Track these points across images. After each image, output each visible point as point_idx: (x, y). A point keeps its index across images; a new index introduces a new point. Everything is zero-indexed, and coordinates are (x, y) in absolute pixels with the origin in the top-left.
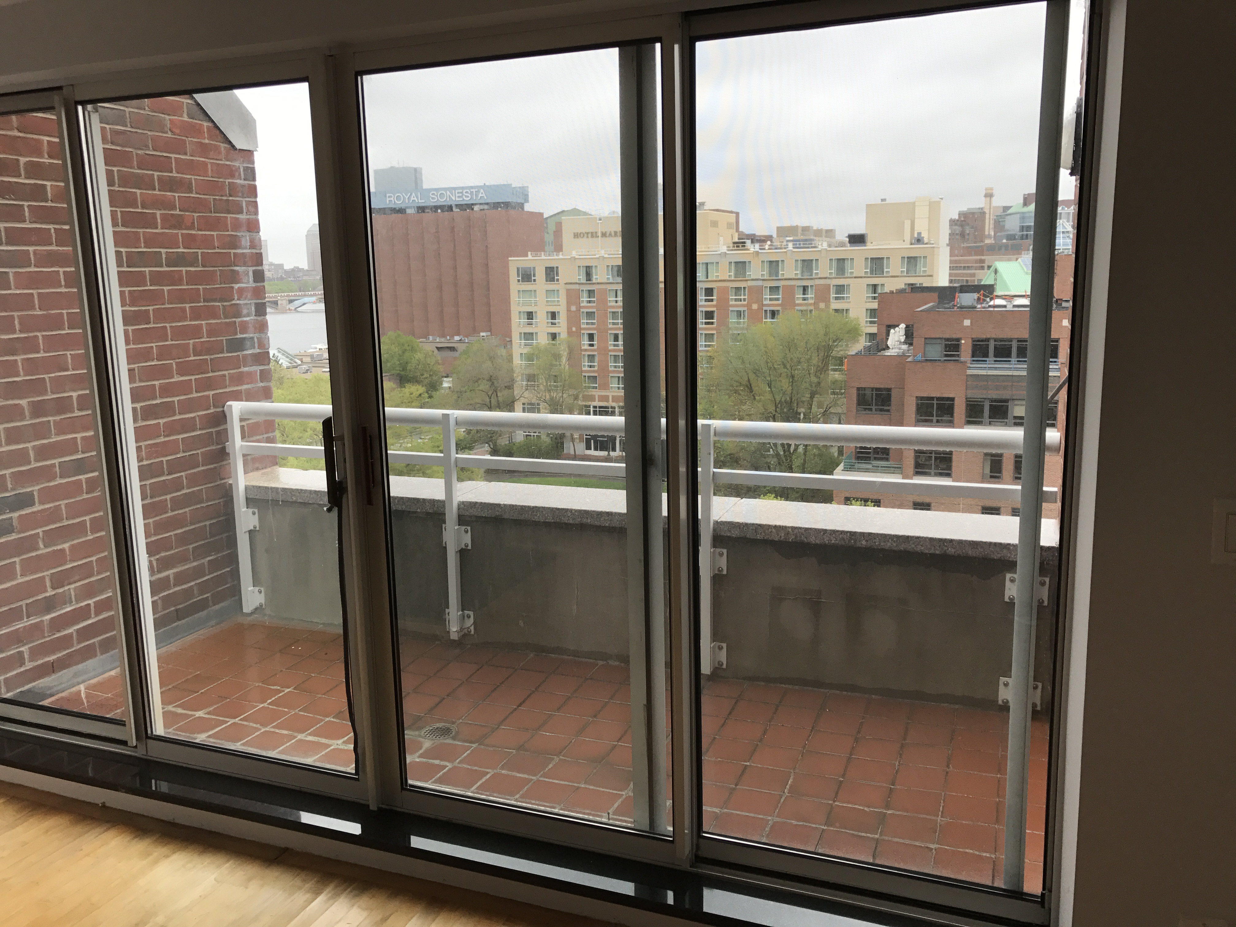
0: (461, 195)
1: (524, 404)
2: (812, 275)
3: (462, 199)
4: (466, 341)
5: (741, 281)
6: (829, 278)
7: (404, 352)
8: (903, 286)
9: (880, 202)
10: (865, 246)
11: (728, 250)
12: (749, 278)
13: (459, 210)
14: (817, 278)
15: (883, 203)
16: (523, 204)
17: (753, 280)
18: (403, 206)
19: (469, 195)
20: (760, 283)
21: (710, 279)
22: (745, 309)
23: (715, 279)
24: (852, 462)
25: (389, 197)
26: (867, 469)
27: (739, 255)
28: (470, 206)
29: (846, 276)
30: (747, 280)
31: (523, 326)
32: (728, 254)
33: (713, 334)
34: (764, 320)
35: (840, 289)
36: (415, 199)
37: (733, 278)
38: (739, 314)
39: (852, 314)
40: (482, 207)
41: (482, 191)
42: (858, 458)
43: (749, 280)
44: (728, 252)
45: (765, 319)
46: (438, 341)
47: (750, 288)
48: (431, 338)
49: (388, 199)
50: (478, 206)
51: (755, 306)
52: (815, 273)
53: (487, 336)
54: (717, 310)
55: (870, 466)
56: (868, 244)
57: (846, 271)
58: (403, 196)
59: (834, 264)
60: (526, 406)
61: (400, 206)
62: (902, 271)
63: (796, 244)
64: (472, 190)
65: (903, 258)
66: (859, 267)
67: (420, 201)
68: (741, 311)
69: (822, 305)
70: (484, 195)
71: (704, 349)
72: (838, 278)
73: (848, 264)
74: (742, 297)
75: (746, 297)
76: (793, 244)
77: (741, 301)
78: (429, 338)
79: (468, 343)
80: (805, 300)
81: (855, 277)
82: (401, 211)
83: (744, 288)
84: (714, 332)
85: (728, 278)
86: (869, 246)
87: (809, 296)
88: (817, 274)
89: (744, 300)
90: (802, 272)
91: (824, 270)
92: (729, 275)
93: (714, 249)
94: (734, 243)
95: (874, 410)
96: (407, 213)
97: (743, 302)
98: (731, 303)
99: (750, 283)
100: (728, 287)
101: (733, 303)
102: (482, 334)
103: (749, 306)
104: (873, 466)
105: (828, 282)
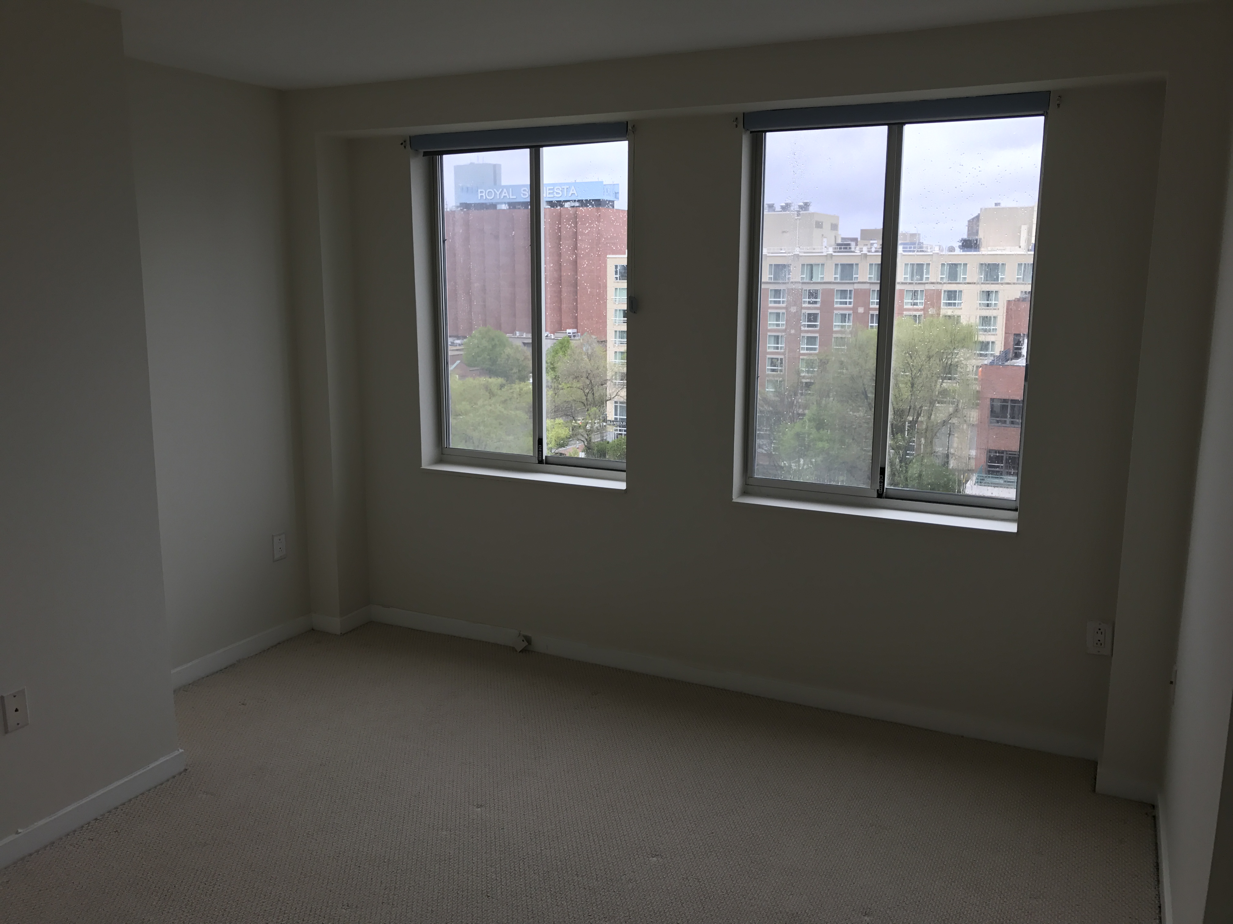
0: (552, 192)
1: (616, 402)
2: (922, 279)
3: (553, 196)
4: (553, 338)
5: (848, 283)
6: (941, 283)
7: (494, 346)
8: (1018, 295)
9: (994, 206)
10: (979, 251)
11: (835, 252)
12: (855, 281)
13: (549, 207)
14: (927, 283)
15: (997, 207)
16: (613, 202)
17: (859, 283)
18: (494, 201)
19: (561, 192)
20: (866, 286)
21: (814, 280)
22: (851, 312)
23: (819, 281)
24: (983, 477)
25: (481, 192)
26: (998, 484)
27: (844, 258)
28: (560, 203)
29: (958, 281)
30: (854, 283)
31: (619, 325)
32: (834, 256)
33: (815, 337)
34: (870, 325)
35: (952, 295)
36: (507, 194)
37: (838, 281)
38: (844, 317)
39: (964, 321)
40: (573, 204)
41: (573, 188)
42: (989, 472)
43: (856, 283)
44: (834, 254)
45: (871, 323)
46: (524, 336)
47: (856, 291)
48: (518, 333)
49: (480, 195)
50: (568, 203)
51: (861, 310)
52: (926, 278)
53: (573, 333)
54: (820, 312)
55: (1001, 481)
56: (982, 249)
57: (958, 276)
58: (495, 192)
59: (946, 268)
60: (618, 405)
61: (491, 201)
62: (1018, 278)
63: (906, 248)
64: (563, 187)
65: (1020, 265)
66: (973, 273)
67: (511, 197)
68: (846, 315)
69: (931, 311)
70: (575, 192)
71: (805, 352)
72: (949, 283)
73: (960, 270)
74: (848, 300)
75: (852, 300)
76: (903, 248)
77: (846, 304)
78: (516, 333)
79: (554, 339)
80: (914, 305)
81: (969, 283)
82: (493, 206)
83: (851, 291)
84: (817, 335)
85: (833, 280)
86: (983, 251)
87: (918, 301)
88: (927, 278)
89: (850, 303)
90: (912, 276)
91: (935, 274)
92: (835, 278)
93: (819, 251)
94: (838, 245)
95: (1008, 422)
96: (498, 208)
97: (848, 306)
98: (836, 306)
99: (856, 286)
100: (833, 290)
101: (839, 306)
102: (568, 331)
103: (854, 309)
104: (1005, 481)
105: (939, 287)
